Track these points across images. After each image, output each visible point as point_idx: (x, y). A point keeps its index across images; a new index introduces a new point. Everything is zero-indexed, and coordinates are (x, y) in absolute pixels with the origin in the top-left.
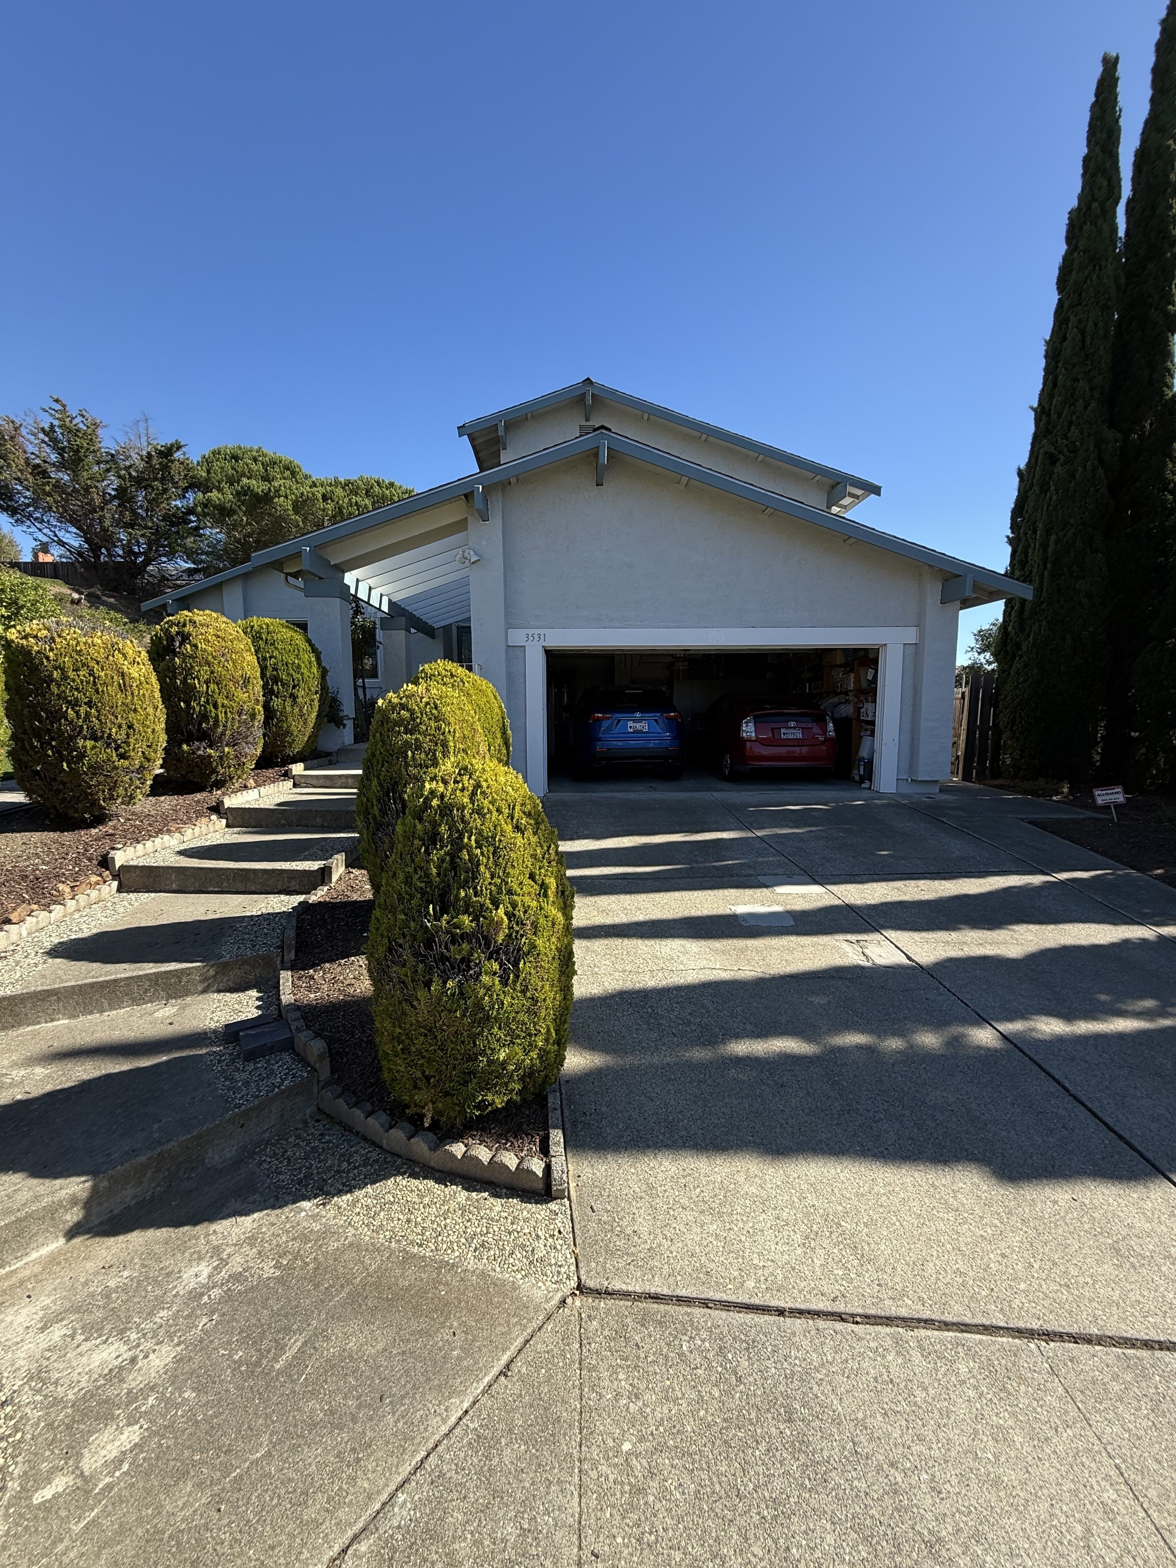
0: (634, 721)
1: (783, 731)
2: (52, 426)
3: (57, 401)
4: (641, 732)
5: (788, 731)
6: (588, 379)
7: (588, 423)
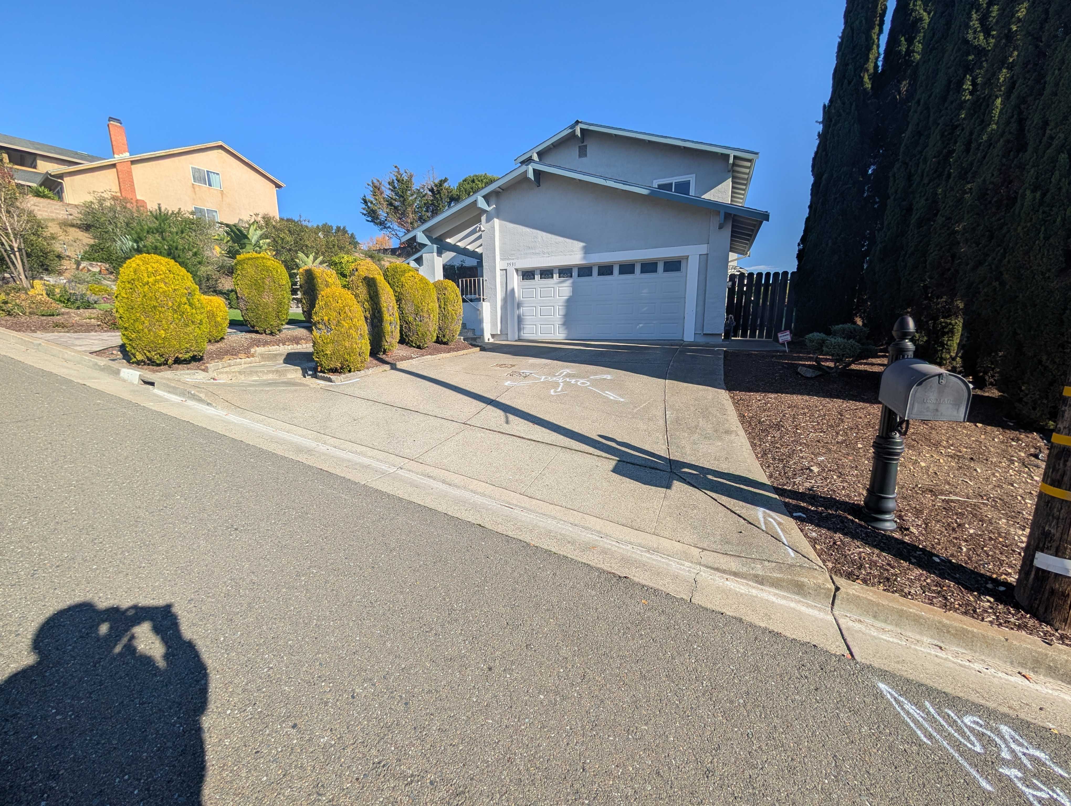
2: (393, 180)
3: (396, 167)
7: (583, 144)
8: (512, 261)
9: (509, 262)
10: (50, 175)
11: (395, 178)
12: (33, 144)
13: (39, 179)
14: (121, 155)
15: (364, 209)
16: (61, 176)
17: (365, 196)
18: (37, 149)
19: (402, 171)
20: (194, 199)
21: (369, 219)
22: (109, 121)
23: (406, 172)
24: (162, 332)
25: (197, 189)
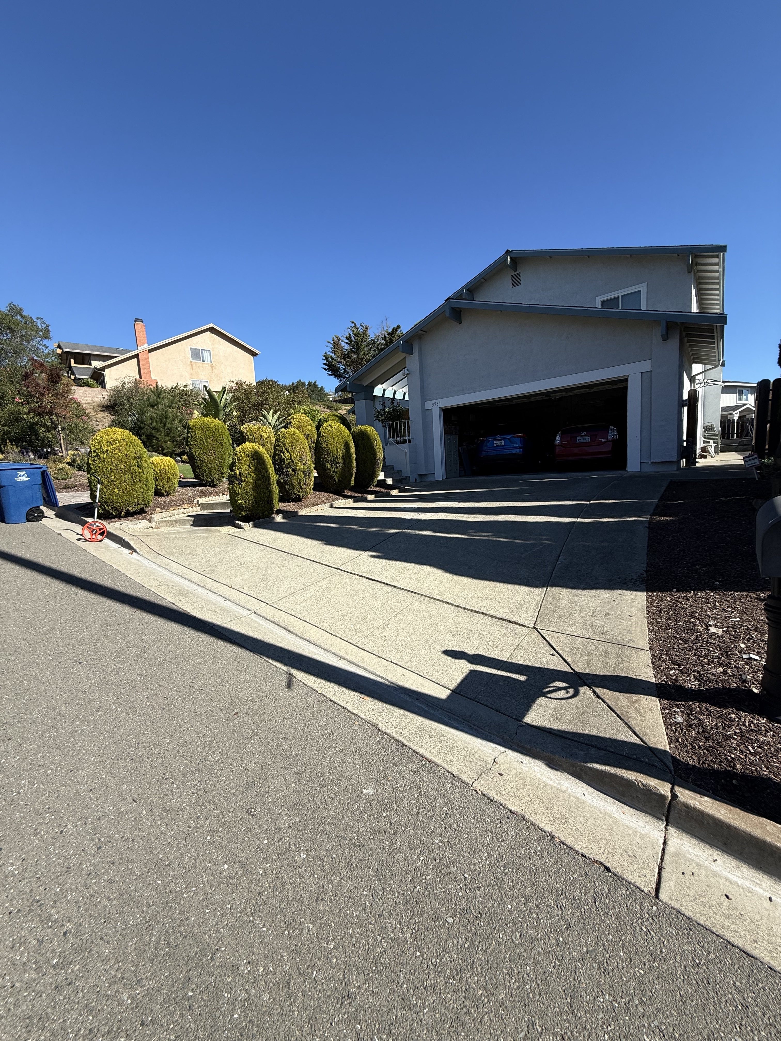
0: (498, 440)
1: (578, 438)
2: (350, 335)
3: (353, 322)
4: (501, 446)
5: (581, 438)
6: (508, 250)
7: (516, 273)
8: (436, 401)
9: (434, 401)
10: (96, 368)
11: (351, 333)
12: (89, 347)
13: (90, 372)
14: (142, 347)
15: (325, 364)
16: (103, 369)
17: (326, 353)
18: (91, 350)
19: (358, 325)
20: (191, 374)
21: (330, 373)
22: (135, 321)
23: (362, 326)
24: (116, 489)
25: (194, 365)
